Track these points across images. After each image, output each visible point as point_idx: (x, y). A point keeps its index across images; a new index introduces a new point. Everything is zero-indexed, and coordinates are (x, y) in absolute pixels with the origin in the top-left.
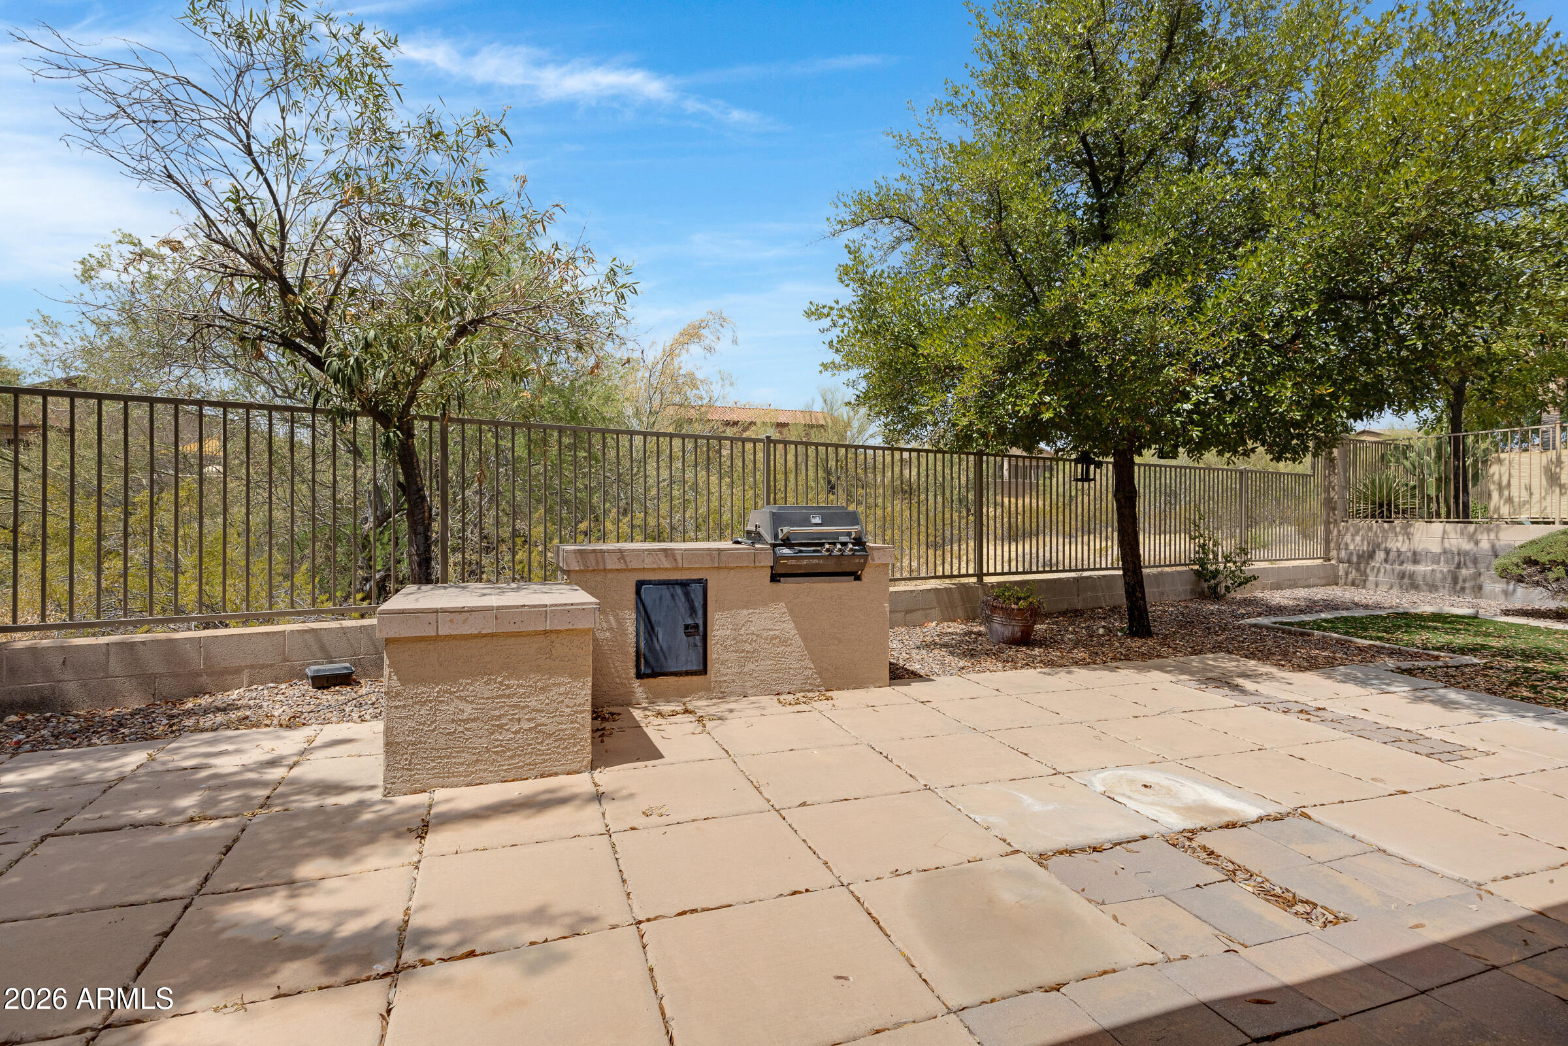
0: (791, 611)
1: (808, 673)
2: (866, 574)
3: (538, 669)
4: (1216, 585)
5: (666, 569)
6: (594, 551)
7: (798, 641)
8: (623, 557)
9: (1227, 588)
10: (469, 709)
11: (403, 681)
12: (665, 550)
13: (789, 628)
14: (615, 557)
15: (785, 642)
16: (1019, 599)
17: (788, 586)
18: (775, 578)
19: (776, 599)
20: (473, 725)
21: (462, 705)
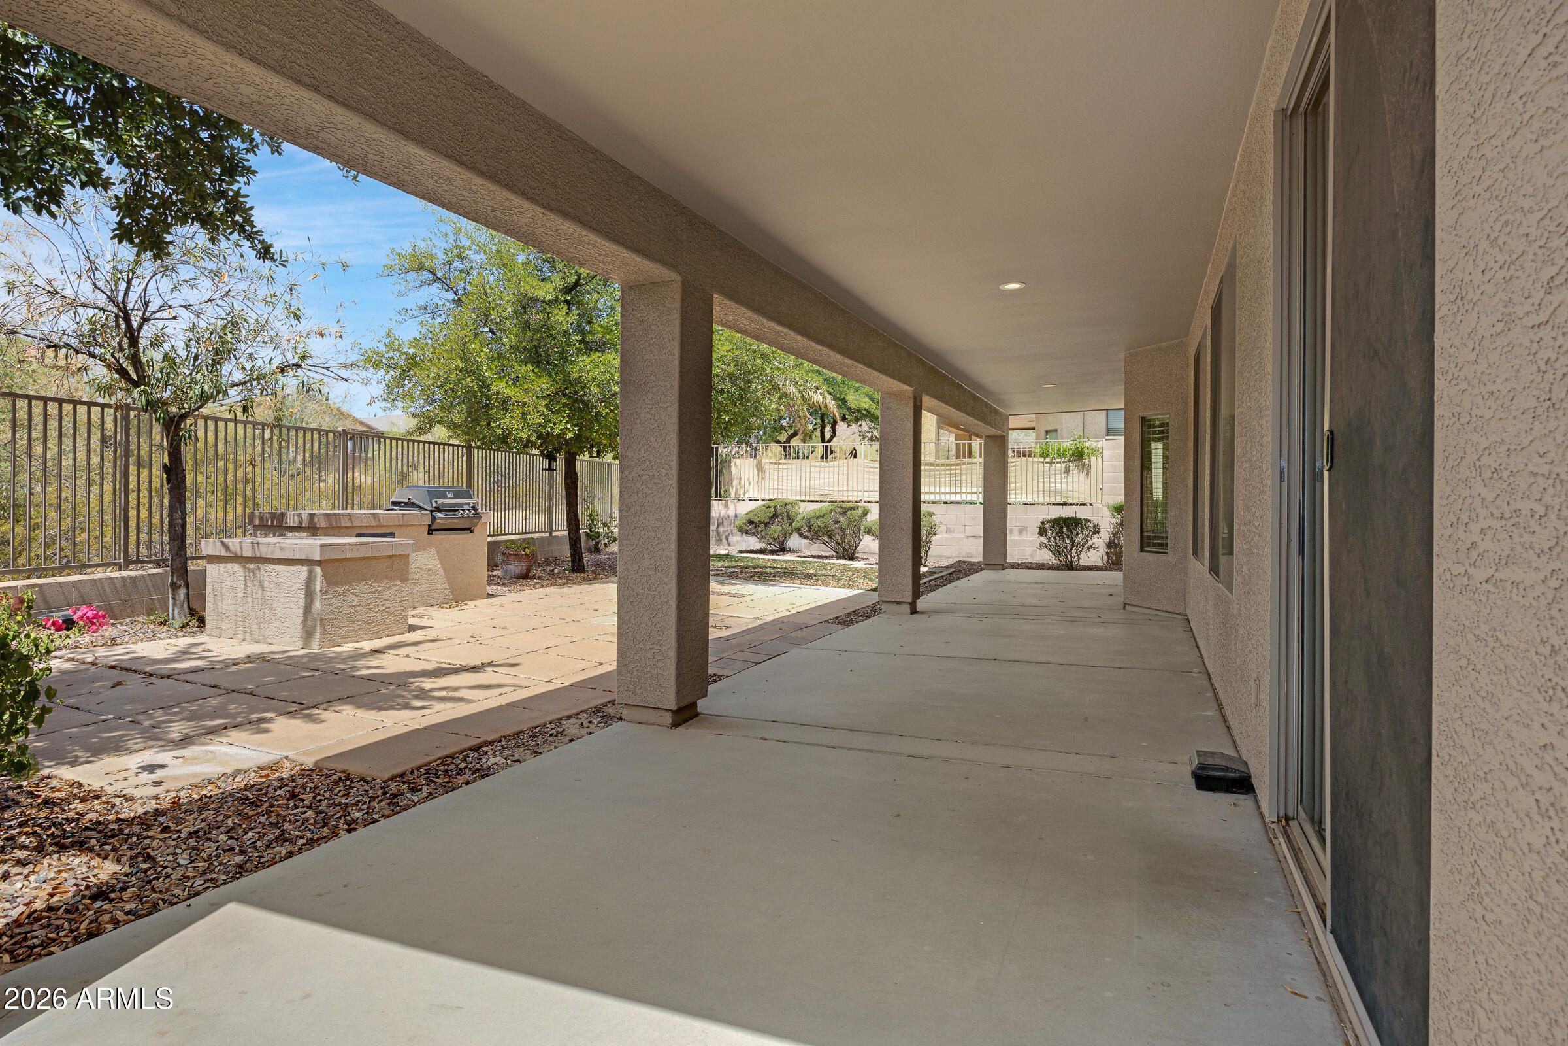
0: (438, 553)
1: (447, 592)
2: (477, 530)
3: (387, 577)
4: (598, 543)
5: (373, 527)
6: (335, 514)
7: (441, 572)
8: (350, 519)
9: (605, 544)
10: (356, 599)
11: (329, 584)
12: (373, 514)
13: (436, 564)
14: (347, 518)
15: (435, 573)
16: (525, 548)
17: (437, 537)
18: (431, 531)
19: (430, 545)
20: (358, 608)
21: (354, 598)
